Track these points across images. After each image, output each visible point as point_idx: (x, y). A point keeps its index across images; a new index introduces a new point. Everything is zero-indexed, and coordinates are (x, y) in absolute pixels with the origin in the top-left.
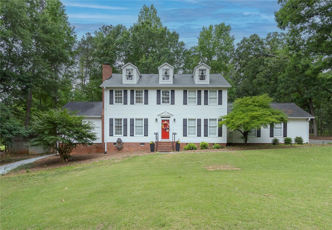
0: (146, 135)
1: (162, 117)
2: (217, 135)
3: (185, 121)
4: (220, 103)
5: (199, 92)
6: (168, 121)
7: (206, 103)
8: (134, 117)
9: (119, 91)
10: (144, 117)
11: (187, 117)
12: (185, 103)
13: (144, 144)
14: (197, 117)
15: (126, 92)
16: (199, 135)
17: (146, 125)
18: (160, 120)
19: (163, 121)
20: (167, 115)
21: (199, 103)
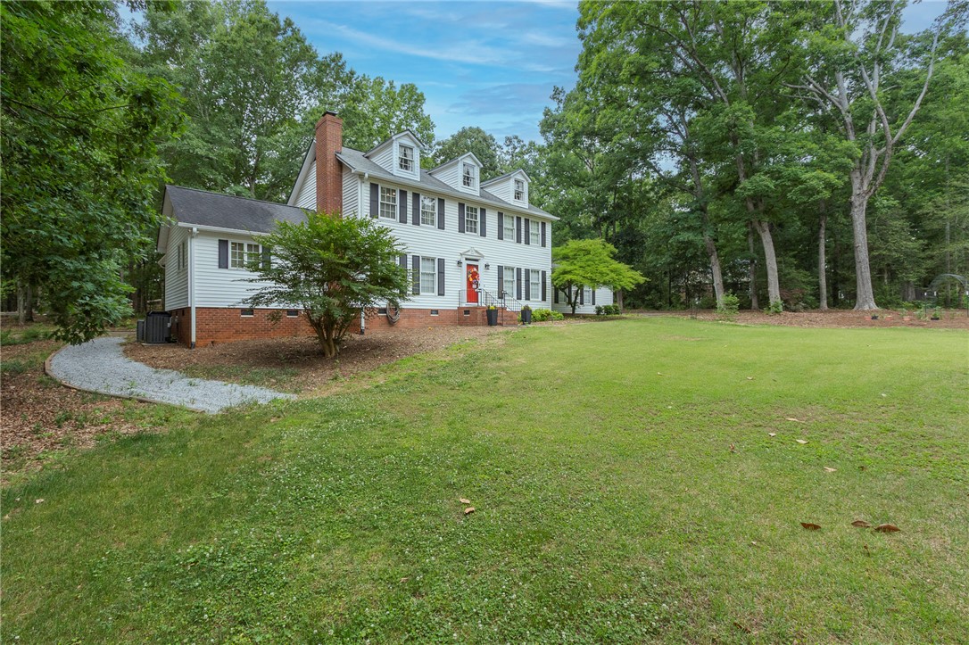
0: (441, 293)
1: (466, 259)
2: (540, 299)
3: (500, 269)
4: (544, 245)
5: (519, 219)
6: (477, 267)
7: (527, 242)
8: (421, 253)
9: (388, 190)
10: (437, 255)
11: (505, 263)
12: (500, 237)
13: (437, 312)
14: (516, 265)
15: (403, 194)
16: (519, 298)
17: (441, 273)
18: (465, 263)
19: (469, 266)
20: (475, 256)
21: (519, 241)
